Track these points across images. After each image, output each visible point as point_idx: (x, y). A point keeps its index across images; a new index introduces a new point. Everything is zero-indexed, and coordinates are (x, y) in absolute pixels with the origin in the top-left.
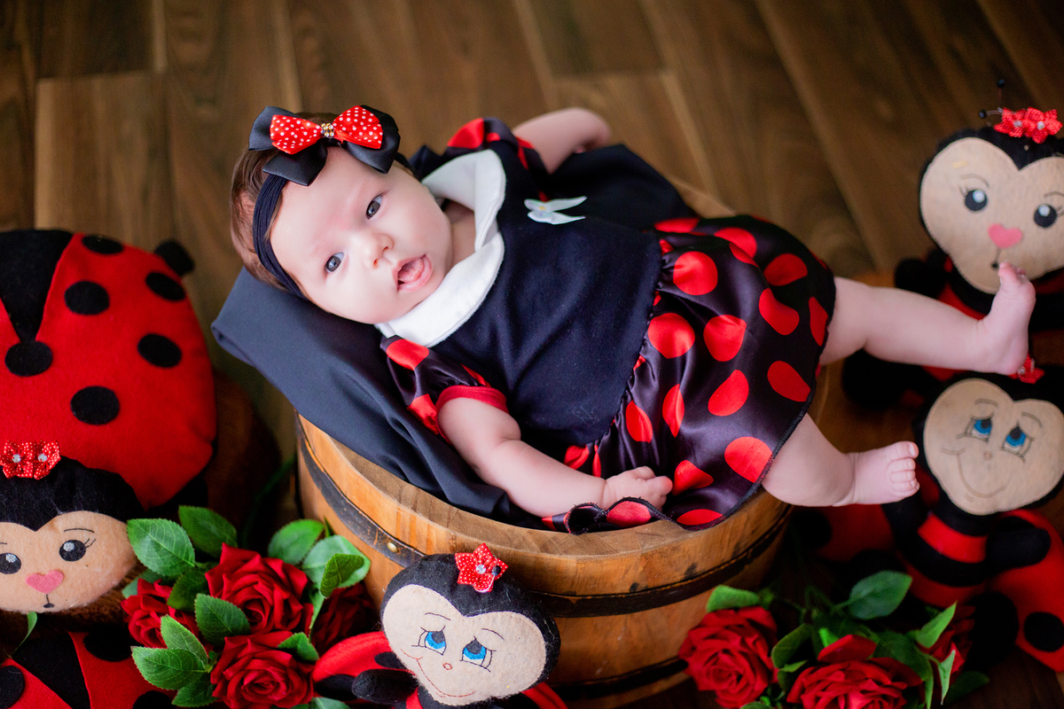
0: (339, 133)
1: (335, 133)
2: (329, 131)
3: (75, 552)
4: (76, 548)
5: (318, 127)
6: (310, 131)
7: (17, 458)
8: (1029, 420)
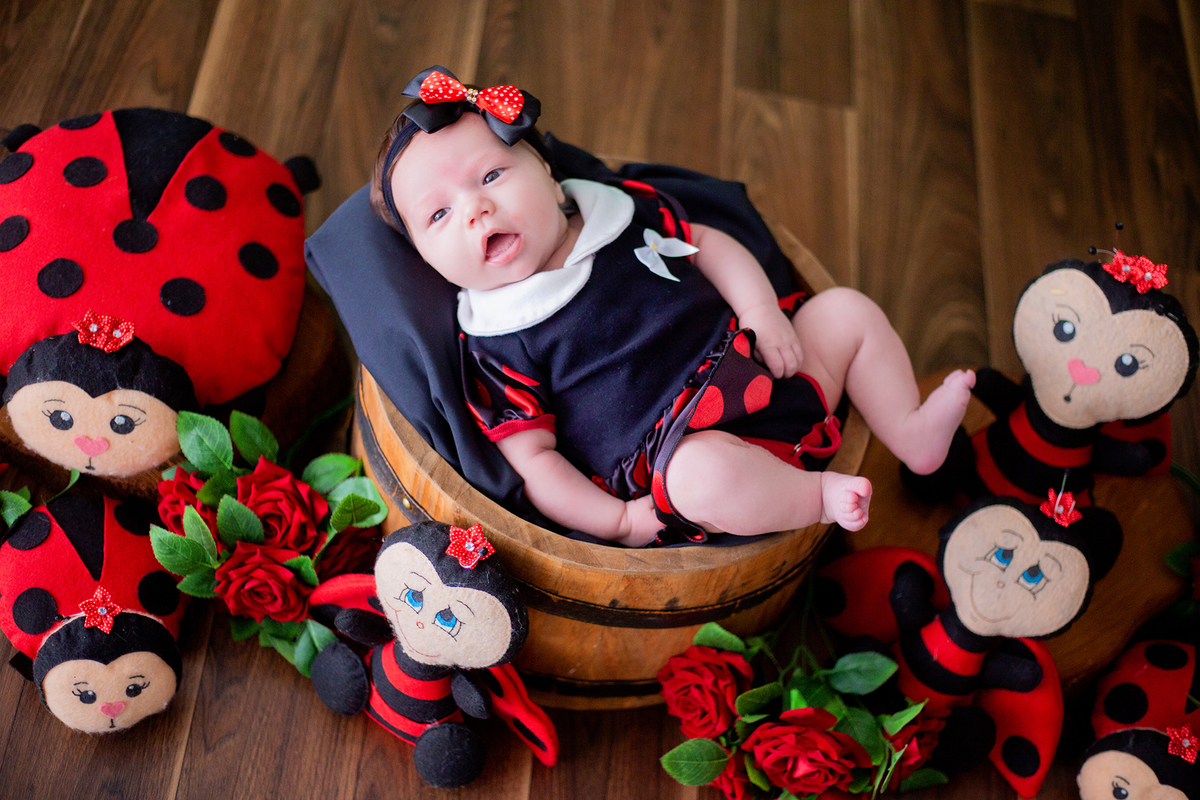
0: (482, 100)
1: (478, 100)
2: (472, 96)
3: (126, 427)
4: (126, 423)
5: (465, 90)
6: (456, 91)
7: (94, 328)
8: (1051, 562)
